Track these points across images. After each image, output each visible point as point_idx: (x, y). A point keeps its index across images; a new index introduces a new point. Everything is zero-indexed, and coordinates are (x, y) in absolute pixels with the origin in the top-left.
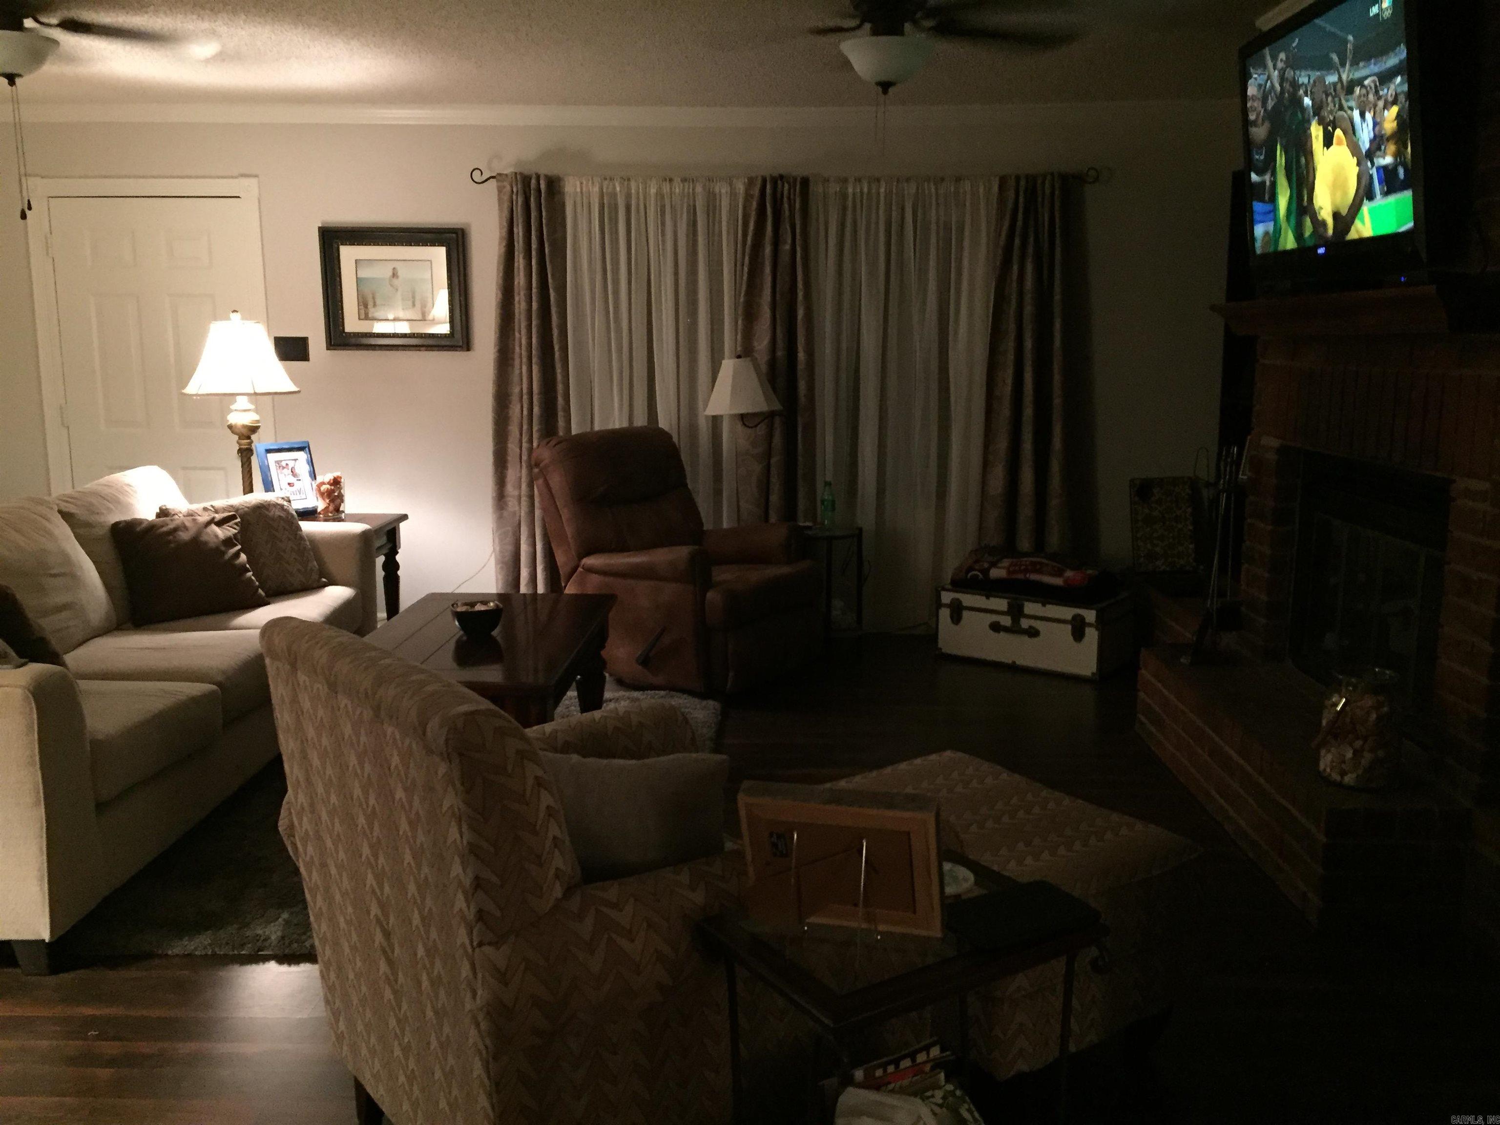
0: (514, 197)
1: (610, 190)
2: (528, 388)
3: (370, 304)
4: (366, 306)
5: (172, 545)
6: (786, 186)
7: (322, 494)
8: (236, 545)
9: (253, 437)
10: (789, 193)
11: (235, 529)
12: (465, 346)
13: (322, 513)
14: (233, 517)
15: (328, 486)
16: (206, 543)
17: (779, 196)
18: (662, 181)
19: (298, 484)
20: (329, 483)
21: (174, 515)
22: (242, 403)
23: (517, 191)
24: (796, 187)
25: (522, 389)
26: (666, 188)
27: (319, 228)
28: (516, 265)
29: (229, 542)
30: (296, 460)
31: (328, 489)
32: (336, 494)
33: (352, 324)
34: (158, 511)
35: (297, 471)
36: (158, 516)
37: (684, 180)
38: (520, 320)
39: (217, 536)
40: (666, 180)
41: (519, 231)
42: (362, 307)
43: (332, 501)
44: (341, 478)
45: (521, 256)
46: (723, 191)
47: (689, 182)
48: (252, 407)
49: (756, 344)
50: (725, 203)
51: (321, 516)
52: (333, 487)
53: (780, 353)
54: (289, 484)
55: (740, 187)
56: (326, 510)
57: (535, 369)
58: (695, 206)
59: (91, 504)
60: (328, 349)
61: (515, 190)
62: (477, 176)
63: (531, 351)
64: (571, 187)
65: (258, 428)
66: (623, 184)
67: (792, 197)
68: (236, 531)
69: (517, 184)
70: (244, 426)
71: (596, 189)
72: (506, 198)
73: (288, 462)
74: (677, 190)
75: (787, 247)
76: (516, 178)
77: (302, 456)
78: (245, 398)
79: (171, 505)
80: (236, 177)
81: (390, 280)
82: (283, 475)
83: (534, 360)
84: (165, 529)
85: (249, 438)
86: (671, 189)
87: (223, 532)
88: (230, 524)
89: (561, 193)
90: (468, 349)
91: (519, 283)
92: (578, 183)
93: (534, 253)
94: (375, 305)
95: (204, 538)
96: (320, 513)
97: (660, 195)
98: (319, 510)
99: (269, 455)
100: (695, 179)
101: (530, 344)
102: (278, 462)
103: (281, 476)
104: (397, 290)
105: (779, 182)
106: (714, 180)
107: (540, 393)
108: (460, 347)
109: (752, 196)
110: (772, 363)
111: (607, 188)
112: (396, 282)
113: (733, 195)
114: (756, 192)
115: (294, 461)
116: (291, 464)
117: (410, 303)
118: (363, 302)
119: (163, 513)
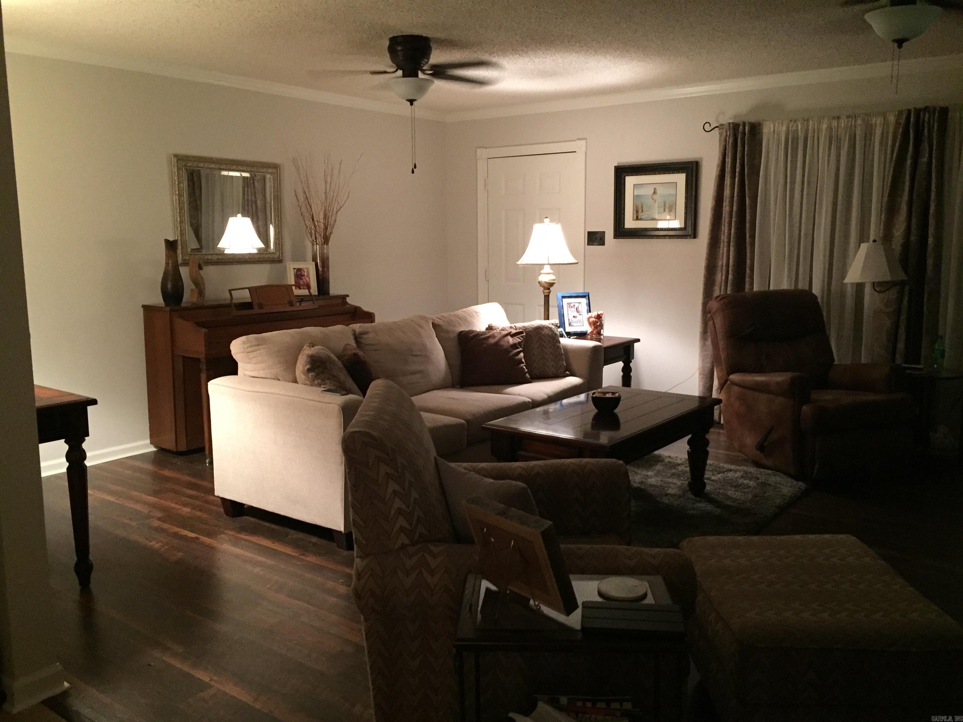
0: (728, 139)
1: (794, 128)
2: (726, 263)
3: (640, 210)
4: (637, 212)
5: (484, 346)
6: (927, 116)
7: (590, 324)
8: (519, 348)
9: (551, 289)
10: (929, 120)
11: (520, 339)
12: (692, 236)
13: (590, 334)
14: (522, 333)
15: (594, 319)
16: (502, 346)
17: (921, 121)
18: (832, 119)
19: (579, 317)
20: (595, 317)
21: (495, 329)
22: (547, 269)
23: (730, 135)
24: (935, 115)
25: (723, 263)
26: (835, 123)
27: (615, 166)
28: (726, 182)
29: (514, 346)
30: (580, 303)
31: (593, 320)
32: (598, 324)
33: (630, 223)
34: (488, 327)
35: (580, 309)
36: (487, 329)
37: (848, 117)
38: (725, 218)
39: (508, 342)
40: (835, 118)
41: (729, 160)
42: (635, 213)
43: (596, 327)
44: (603, 314)
45: (729, 177)
46: (878, 122)
47: (852, 118)
48: (552, 272)
49: (895, 232)
50: (878, 132)
51: (589, 336)
52: (597, 320)
53: (913, 238)
54: (574, 317)
55: (892, 119)
56: (592, 332)
57: (732, 249)
58: (855, 135)
59: (452, 321)
60: (614, 238)
61: (728, 134)
62: (707, 127)
63: (730, 238)
64: (767, 129)
65: (554, 283)
66: (804, 124)
67: (931, 121)
68: (520, 341)
69: (730, 131)
70: (546, 282)
71: (784, 128)
72: (723, 138)
73: (575, 304)
74: (843, 125)
75: (925, 160)
76: (730, 127)
77: (584, 301)
78: (549, 266)
79: (495, 324)
80: (575, 141)
81: (652, 196)
82: (571, 311)
83: (732, 244)
84: (483, 336)
85: (549, 289)
86: (838, 124)
87: (513, 340)
88: (518, 336)
89: (760, 133)
90: (695, 237)
91: (726, 194)
92: (772, 126)
93: (737, 174)
94: (642, 211)
95: (502, 343)
96: (588, 335)
97: (830, 128)
98: (588, 333)
99: (564, 299)
100: (857, 115)
101: (730, 234)
102: (569, 304)
103: (570, 312)
104: (656, 201)
105: (922, 113)
106: (872, 115)
107: (734, 265)
108: (690, 236)
109: (900, 124)
110: (906, 245)
111: (792, 128)
112: (655, 197)
113: (886, 123)
114: (903, 121)
115: (578, 304)
116: (577, 305)
117: (663, 209)
118: (636, 210)
119: (490, 328)
